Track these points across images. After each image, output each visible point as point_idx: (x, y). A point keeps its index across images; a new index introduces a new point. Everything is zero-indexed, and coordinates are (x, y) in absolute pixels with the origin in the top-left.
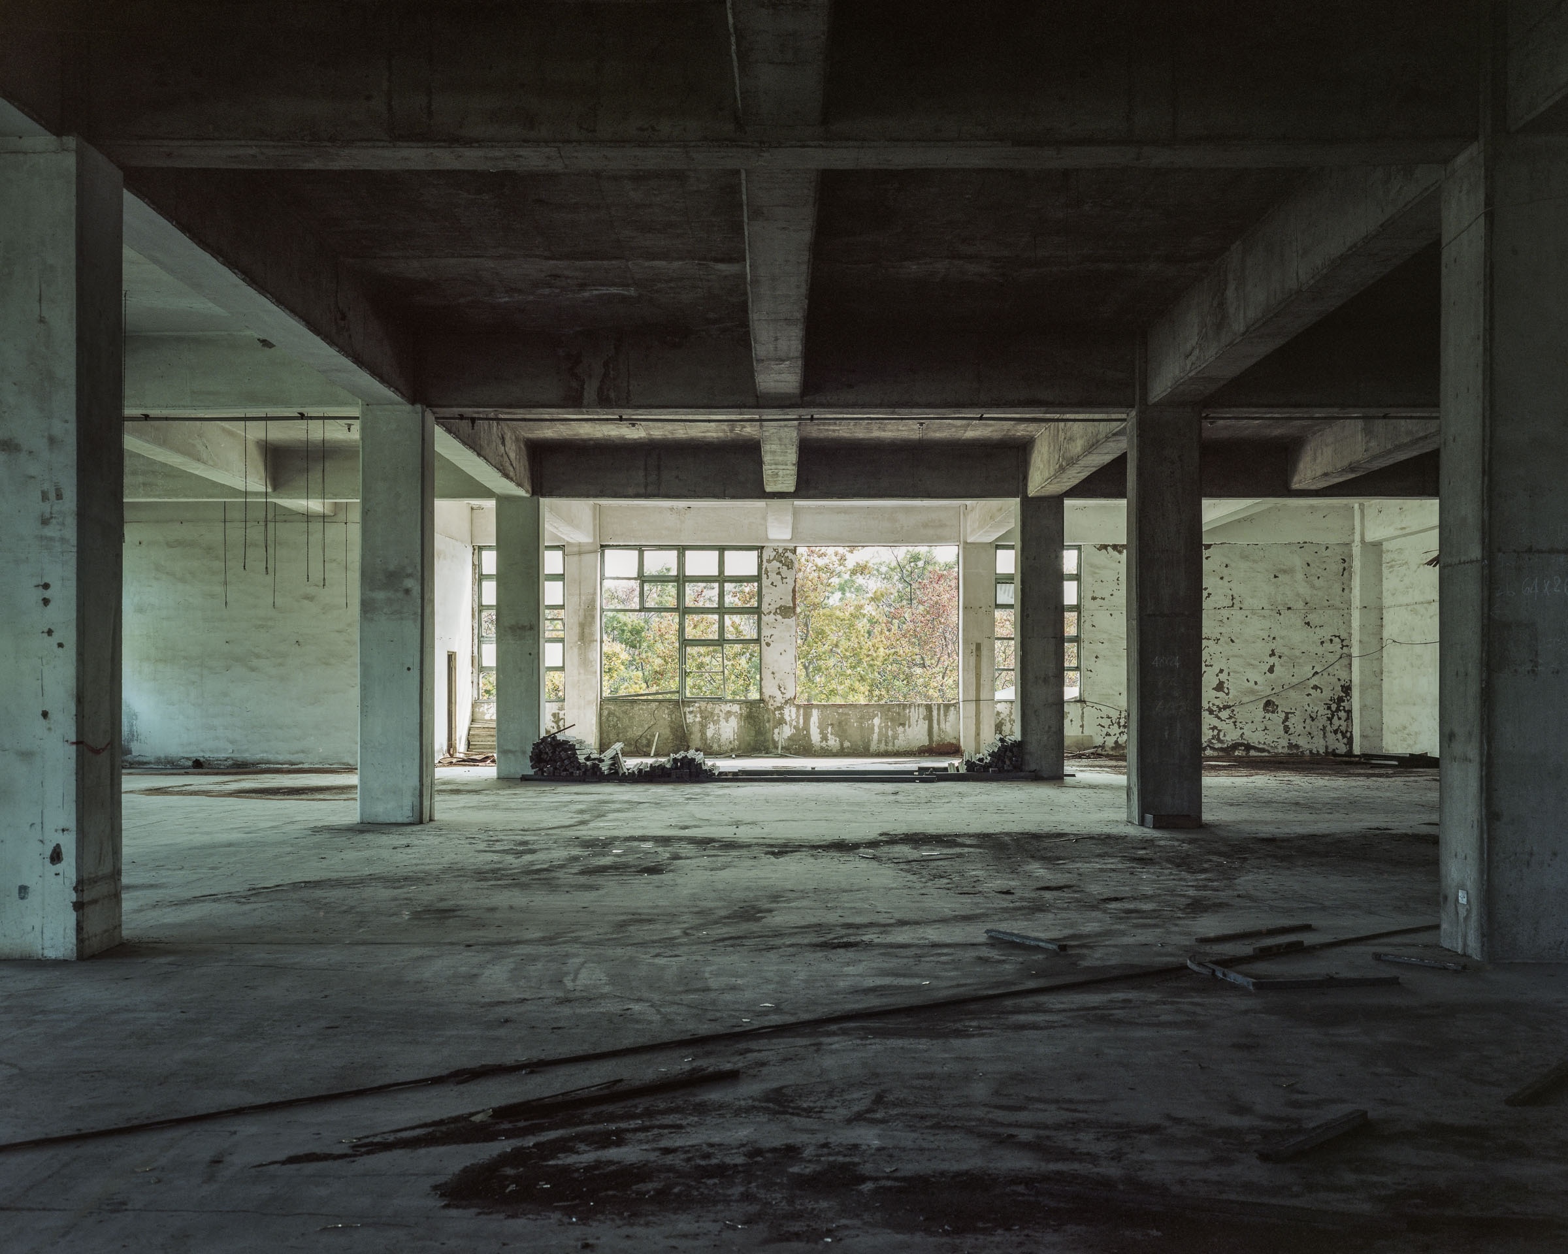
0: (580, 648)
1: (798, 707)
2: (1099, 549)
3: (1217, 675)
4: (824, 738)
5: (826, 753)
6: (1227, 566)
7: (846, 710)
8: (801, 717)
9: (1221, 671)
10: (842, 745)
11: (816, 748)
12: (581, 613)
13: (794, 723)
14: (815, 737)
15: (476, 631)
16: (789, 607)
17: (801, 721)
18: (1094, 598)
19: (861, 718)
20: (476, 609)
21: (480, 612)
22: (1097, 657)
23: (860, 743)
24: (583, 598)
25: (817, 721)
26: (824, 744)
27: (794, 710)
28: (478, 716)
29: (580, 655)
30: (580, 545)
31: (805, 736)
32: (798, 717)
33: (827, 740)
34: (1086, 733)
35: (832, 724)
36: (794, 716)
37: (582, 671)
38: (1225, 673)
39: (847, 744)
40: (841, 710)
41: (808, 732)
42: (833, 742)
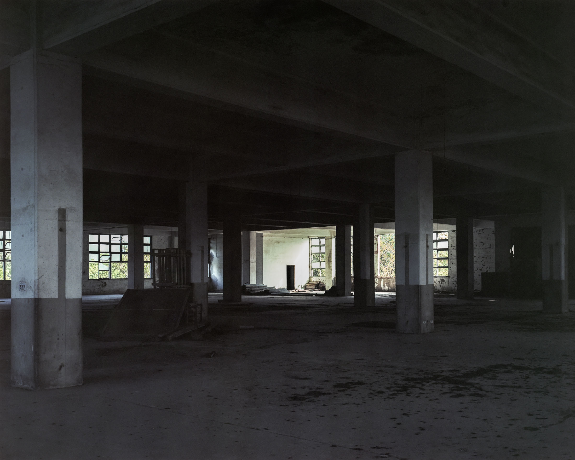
0: (328, 263)
1: (378, 278)
2: (453, 232)
3: (486, 269)
4: (384, 287)
5: (385, 291)
6: (489, 235)
7: (389, 279)
8: (379, 281)
9: (487, 267)
10: (388, 288)
11: (382, 290)
12: (328, 254)
13: (377, 283)
14: (382, 287)
15: (310, 259)
16: (376, 251)
17: (379, 282)
18: (452, 246)
19: (393, 281)
20: (310, 254)
21: (311, 255)
22: (452, 264)
23: (393, 288)
24: (329, 250)
25: (383, 282)
26: (384, 288)
27: (377, 279)
28: (311, 281)
29: (328, 265)
30: (328, 237)
31: (380, 286)
32: (378, 281)
33: (385, 287)
34: (450, 286)
35: (386, 283)
36: (377, 281)
37: (329, 269)
38: (489, 268)
39: (390, 288)
40: (388, 279)
41: (381, 285)
42: (387, 288)
